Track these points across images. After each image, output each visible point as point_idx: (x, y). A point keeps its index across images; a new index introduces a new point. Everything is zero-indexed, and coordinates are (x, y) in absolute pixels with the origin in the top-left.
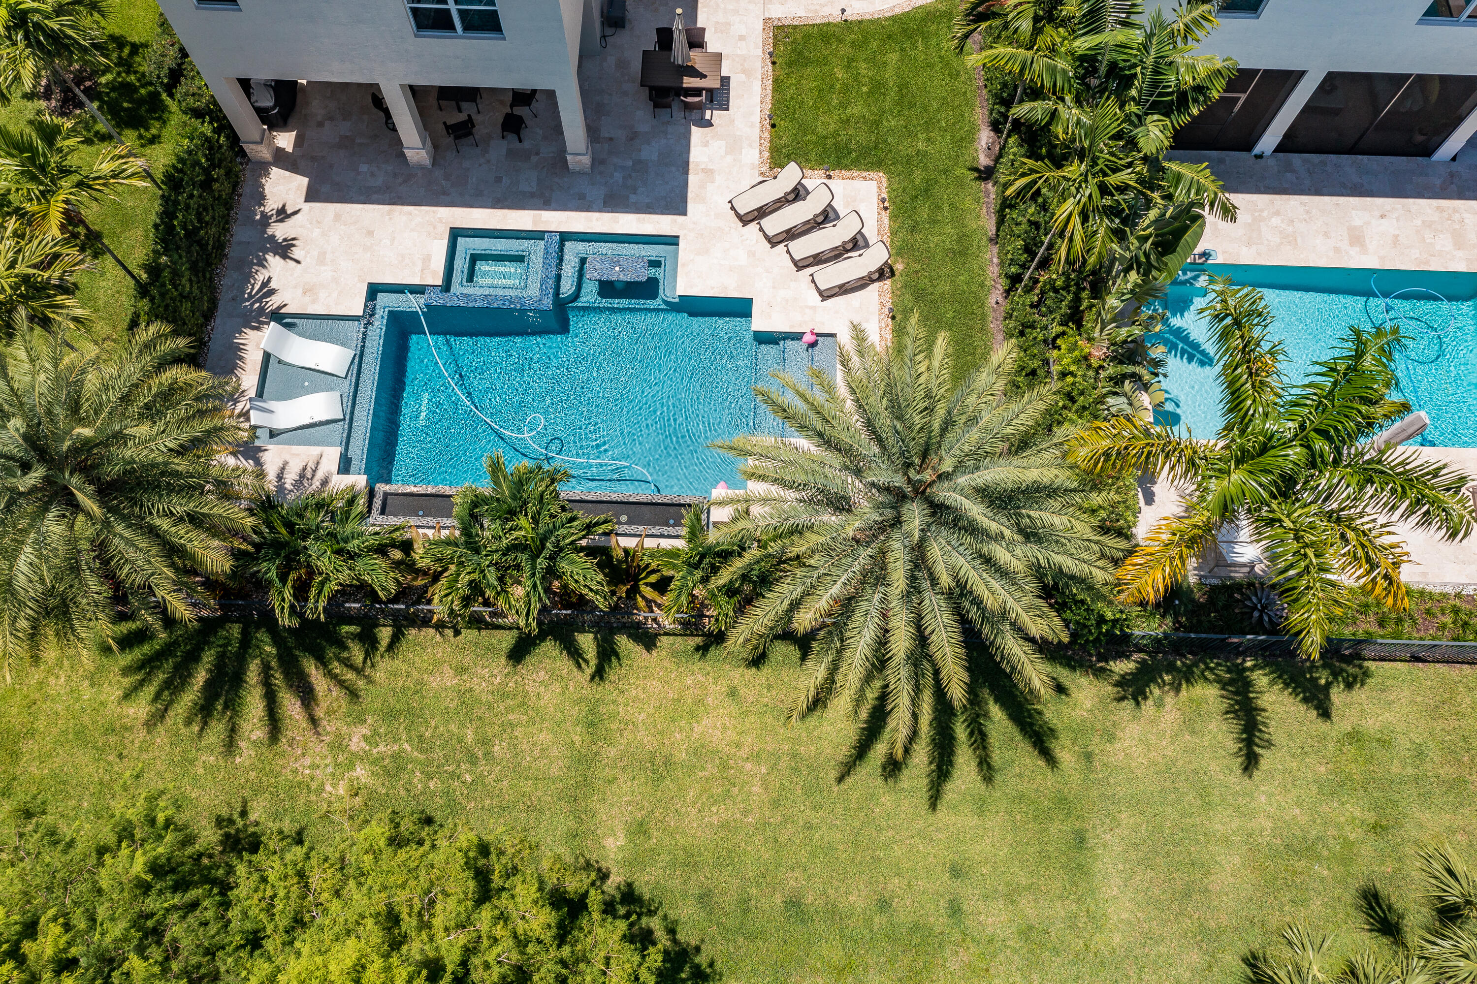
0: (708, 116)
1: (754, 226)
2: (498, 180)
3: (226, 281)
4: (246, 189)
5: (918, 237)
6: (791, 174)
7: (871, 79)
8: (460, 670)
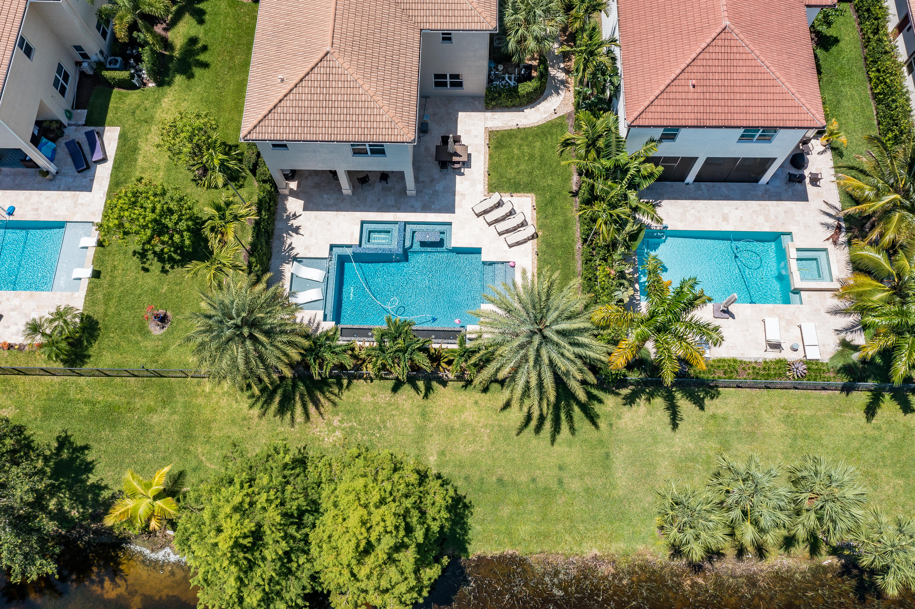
0: (462, 171)
1: (481, 217)
2: (379, 200)
3: (275, 244)
4: (279, 206)
5: (548, 221)
6: (496, 197)
7: (529, 154)
8: (373, 395)
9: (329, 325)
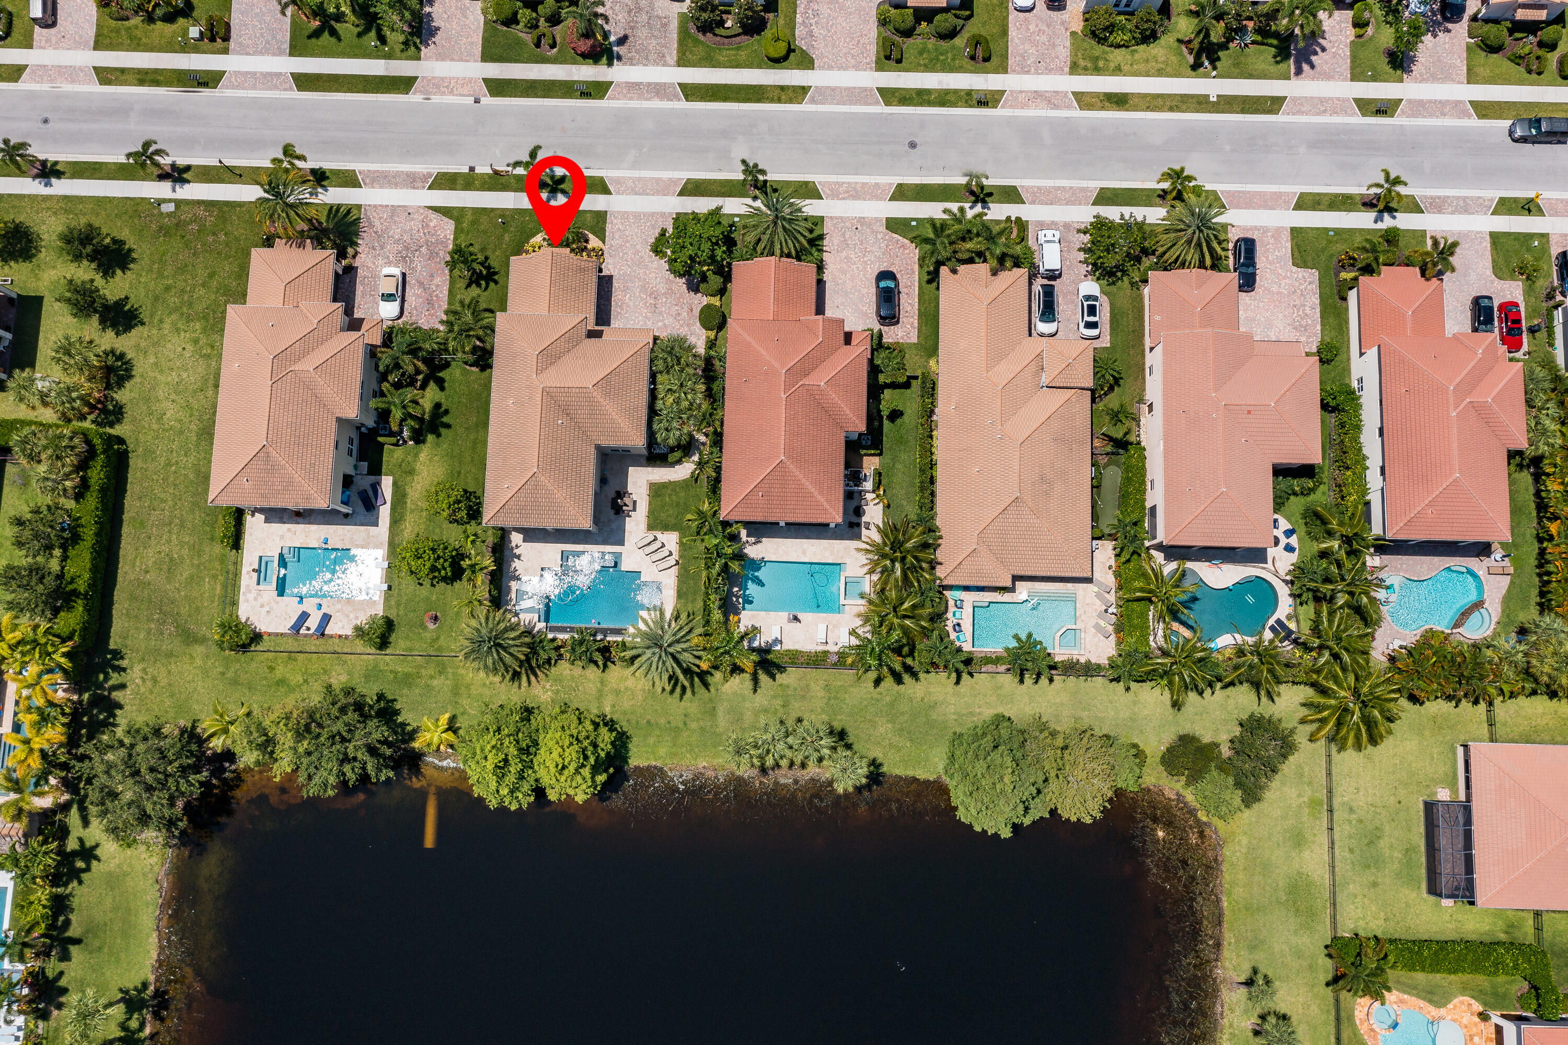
0: (630, 514)
1: (642, 550)
2: (573, 535)
3: (506, 566)
4: (507, 540)
5: (686, 552)
6: (653, 534)
7: (676, 502)
8: (571, 670)
9: (541, 625)
